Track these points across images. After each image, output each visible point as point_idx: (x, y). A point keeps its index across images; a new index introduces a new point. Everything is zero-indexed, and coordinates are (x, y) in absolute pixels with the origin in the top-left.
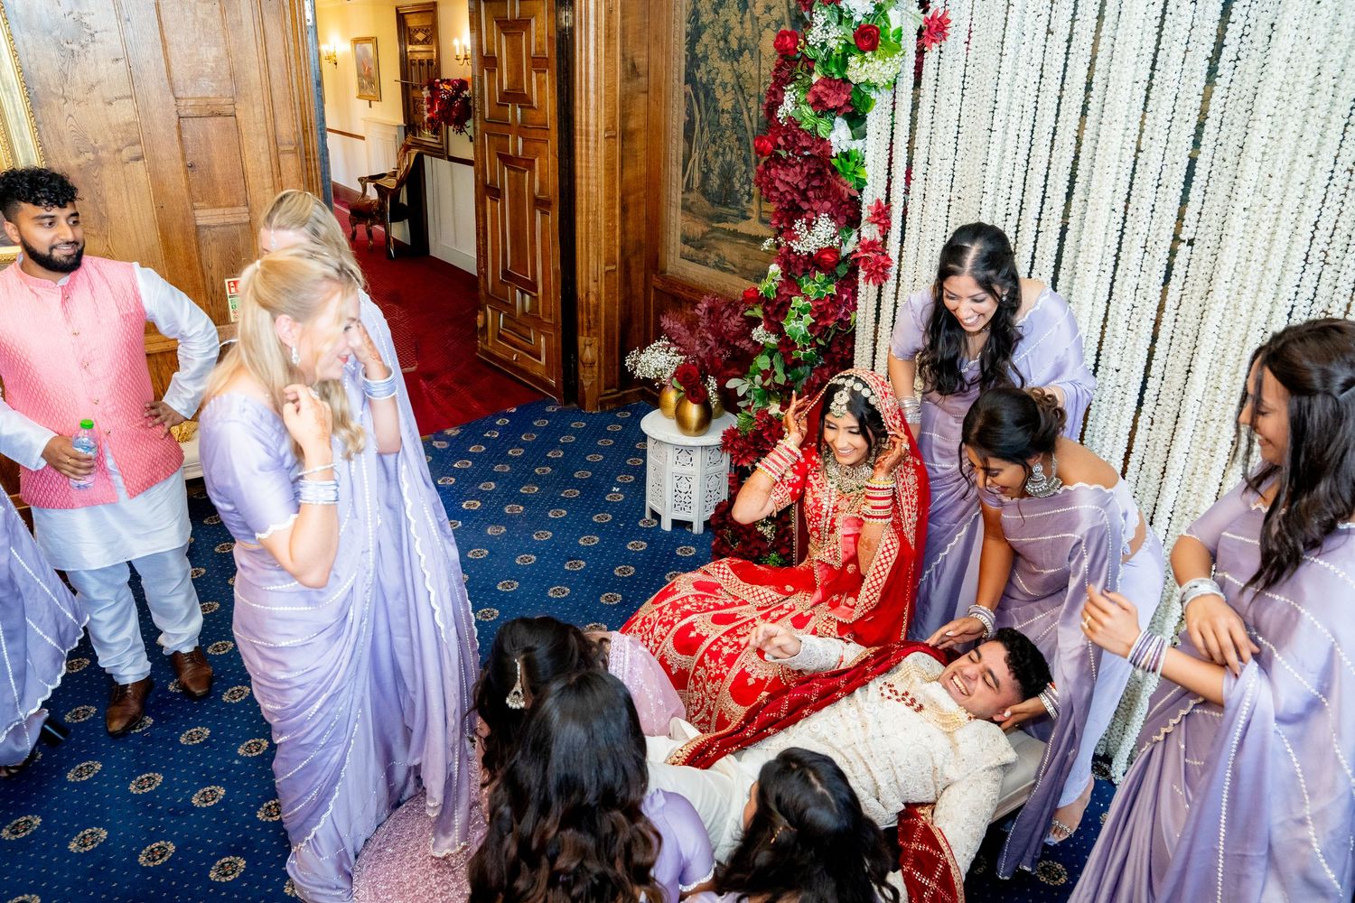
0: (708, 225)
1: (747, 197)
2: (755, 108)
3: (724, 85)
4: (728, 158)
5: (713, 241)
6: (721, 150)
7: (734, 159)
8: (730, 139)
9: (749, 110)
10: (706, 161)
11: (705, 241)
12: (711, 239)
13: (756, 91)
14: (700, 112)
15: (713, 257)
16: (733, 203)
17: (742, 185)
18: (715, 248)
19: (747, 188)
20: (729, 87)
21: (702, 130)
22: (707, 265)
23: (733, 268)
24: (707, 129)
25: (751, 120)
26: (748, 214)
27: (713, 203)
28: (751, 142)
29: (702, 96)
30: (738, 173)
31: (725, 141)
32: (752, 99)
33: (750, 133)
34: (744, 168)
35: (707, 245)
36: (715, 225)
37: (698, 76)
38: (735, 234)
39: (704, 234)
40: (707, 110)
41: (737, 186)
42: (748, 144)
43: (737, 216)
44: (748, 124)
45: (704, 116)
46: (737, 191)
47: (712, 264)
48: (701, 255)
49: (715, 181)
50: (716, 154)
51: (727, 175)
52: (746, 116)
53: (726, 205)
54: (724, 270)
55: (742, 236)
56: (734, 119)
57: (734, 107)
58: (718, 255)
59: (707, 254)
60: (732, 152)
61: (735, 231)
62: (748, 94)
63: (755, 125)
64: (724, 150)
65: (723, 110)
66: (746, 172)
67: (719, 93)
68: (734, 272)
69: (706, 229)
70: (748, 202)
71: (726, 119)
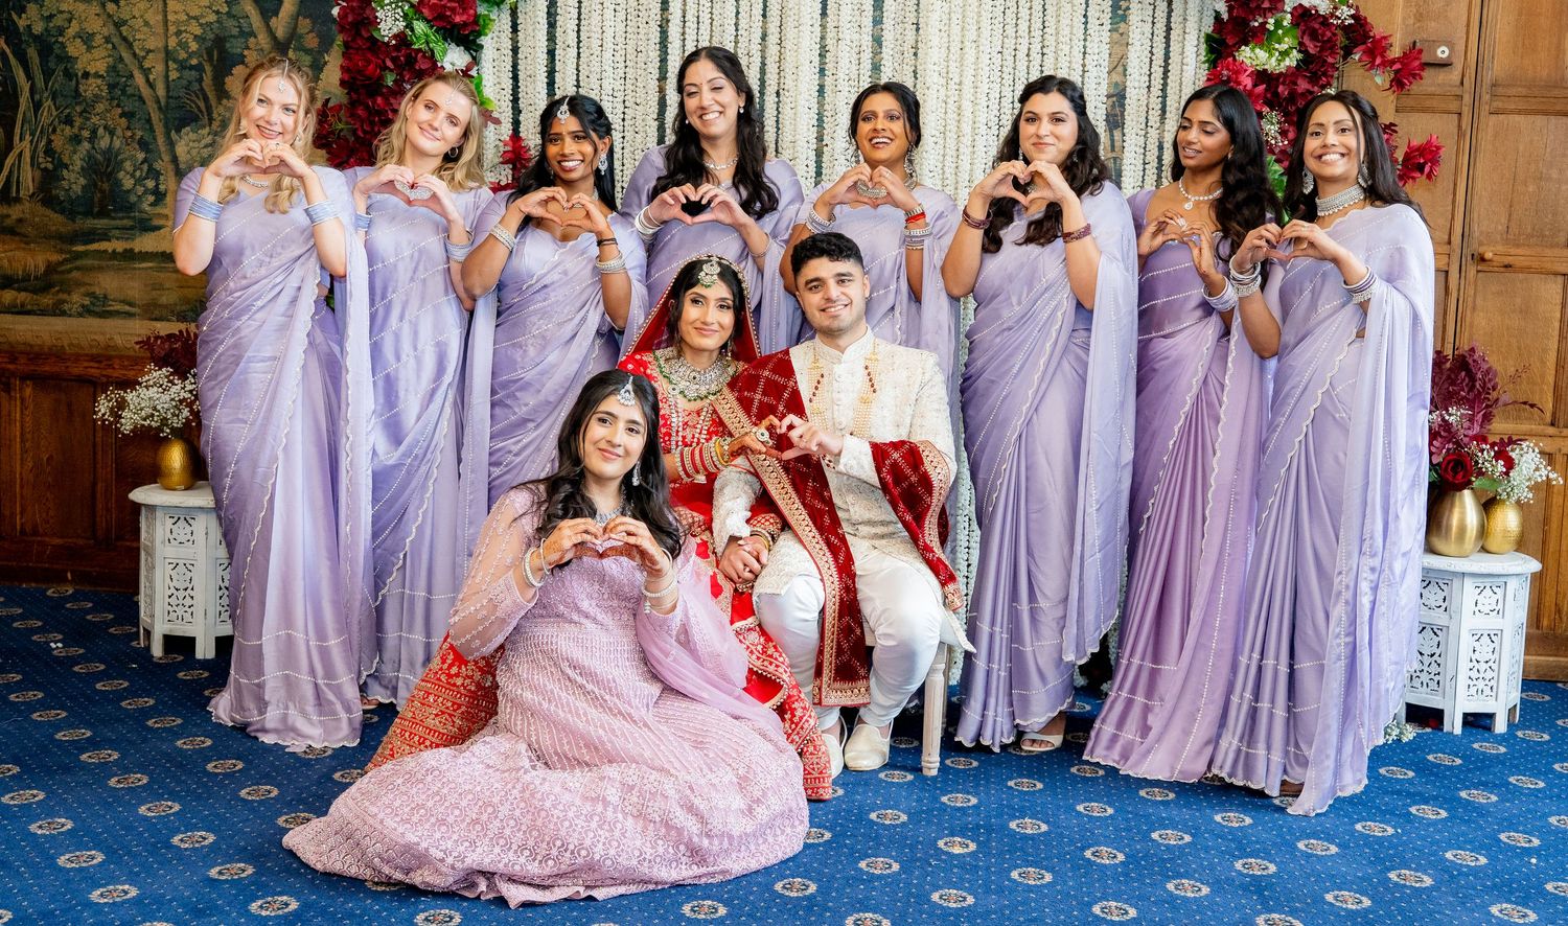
0: (61, 251)
1: (151, 198)
2: (159, 68)
3: (87, 39)
4: (104, 143)
5: (75, 274)
6: (86, 134)
7: (117, 143)
8: (105, 114)
9: (146, 72)
10: (49, 152)
11: (56, 277)
12: (70, 271)
13: (161, 45)
14: (29, 77)
15: (77, 298)
16: (121, 210)
17: (139, 181)
18: (79, 284)
19: (150, 184)
20: (99, 40)
21: (37, 106)
22: (63, 313)
23: (127, 308)
24: (48, 103)
25: (151, 85)
26: (156, 222)
27: (71, 214)
28: (155, 117)
29: (32, 53)
30: (128, 165)
31: (95, 120)
32: (151, 56)
33: (151, 106)
34: (141, 156)
35: (62, 283)
36: (81, 248)
37: (22, 23)
38: (130, 256)
39: (51, 269)
40: (48, 74)
41: (128, 183)
42: (149, 121)
43: (132, 228)
44: (145, 92)
45: (40, 83)
46: (129, 191)
47: (76, 308)
48: (47, 300)
49: (74, 182)
50: (76, 140)
51: (103, 169)
52: (139, 79)
53: (103, 213)
54: (106, 315)
55: (145, 256)
56: (112, 87)
57: (112, 69)
58: (92, 295)
59: (64, 296)
60: (112, 133)
61: (132, 250)
62: (143, 49)
63: (161, 91)
64: (94, 132)
65: (86, 75)
66: (145, 160)
67: (75, 49)
68: (130, 315)
69: (55, 257)
70: (151, 205)
71: (91, 88)
